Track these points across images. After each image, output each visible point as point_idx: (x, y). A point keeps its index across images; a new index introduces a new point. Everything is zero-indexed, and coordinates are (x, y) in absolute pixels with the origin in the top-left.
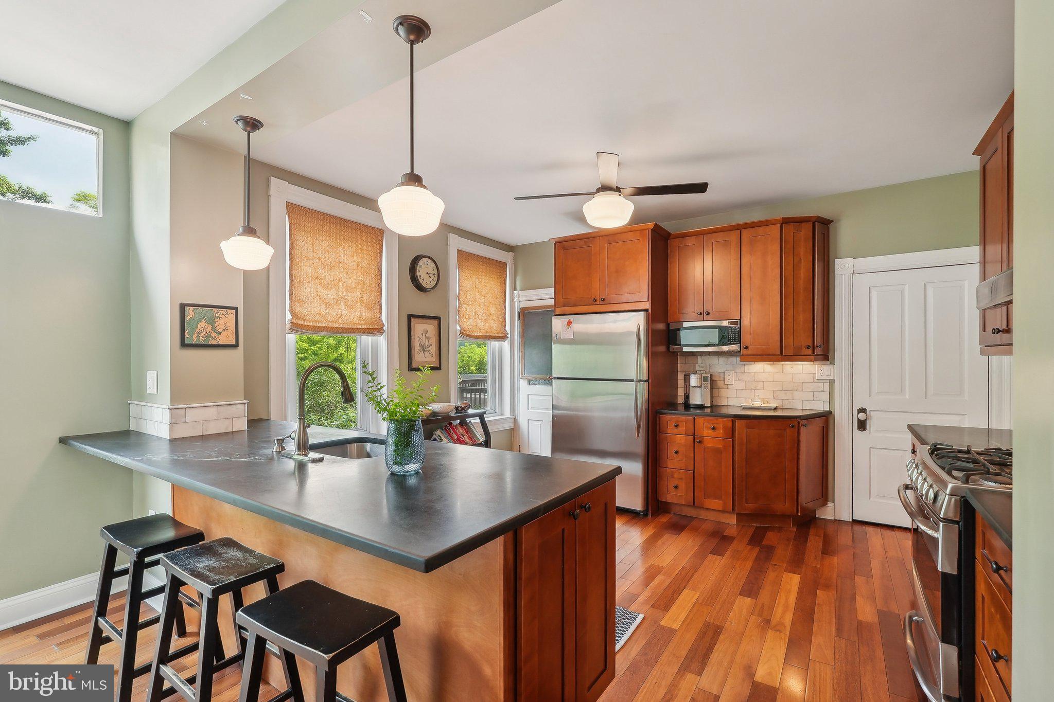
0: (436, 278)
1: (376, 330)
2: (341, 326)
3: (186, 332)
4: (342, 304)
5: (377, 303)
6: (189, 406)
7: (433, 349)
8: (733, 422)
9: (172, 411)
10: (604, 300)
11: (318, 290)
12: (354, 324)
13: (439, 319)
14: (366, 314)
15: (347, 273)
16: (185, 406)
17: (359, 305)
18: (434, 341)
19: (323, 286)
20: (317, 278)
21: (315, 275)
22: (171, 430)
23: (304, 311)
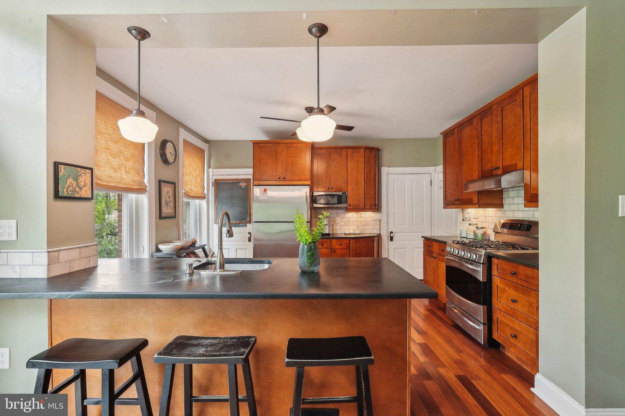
0: (174, 157)
1: (141, 190)
2: (124, 186)
3: (60, 186)
4: (123, 170)
5: (142, 170)
6: (62, 248)
7: (172, 204)
8: (350, 241)
9: (50, 253)
10: (284, 178)
11: (109, 158)
12: (131, 185)
13: (174, 184)
14: (136, 178)
15: (125, 147)
16: (59, 249)
17: (132, 171)
18: (172, 199)
19: (113, 156)
20: (107, 148)
21: (106, 146)
22: (48, 270)
23: (100, 173)
